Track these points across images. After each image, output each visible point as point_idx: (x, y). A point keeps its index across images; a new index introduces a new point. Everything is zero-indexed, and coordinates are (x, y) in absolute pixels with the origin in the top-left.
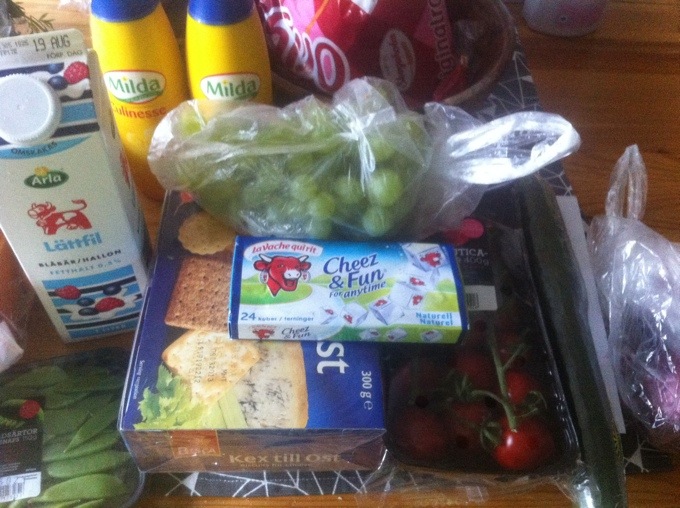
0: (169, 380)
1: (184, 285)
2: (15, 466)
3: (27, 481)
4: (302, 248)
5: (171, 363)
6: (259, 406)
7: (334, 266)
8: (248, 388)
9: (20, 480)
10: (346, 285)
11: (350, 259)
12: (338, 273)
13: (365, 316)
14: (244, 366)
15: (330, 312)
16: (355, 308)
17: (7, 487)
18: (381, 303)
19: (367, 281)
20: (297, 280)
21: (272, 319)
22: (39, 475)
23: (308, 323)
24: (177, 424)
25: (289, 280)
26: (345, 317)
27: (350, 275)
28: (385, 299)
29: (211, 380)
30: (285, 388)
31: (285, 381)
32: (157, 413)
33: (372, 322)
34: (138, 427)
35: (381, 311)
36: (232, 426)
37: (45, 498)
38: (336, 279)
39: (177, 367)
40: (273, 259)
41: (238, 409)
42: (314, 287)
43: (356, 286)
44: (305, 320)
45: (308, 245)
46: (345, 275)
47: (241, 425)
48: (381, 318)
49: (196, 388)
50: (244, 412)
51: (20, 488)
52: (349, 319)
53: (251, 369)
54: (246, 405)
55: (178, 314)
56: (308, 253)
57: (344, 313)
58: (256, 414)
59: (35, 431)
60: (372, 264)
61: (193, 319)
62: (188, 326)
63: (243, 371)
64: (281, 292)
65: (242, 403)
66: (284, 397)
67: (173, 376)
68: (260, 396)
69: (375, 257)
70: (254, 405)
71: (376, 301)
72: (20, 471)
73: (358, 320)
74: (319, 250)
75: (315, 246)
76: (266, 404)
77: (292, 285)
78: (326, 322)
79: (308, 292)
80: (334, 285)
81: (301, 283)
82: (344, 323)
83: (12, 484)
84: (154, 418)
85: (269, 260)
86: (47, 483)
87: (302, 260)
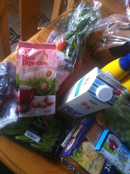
0: (81, 150)
1: (92, 129)
2: (37, 133)
3: (38, 138)
4: (118, 142)
5: (83, 146)
6: (92, 168)
7: (121, 151)
8: (92, 163)
9: (36, 137)
10: (121, 157)
11: (125, 151)
12: (121, 153)
13: (121, 167)
14: (94, 157)
15: (116, 161)
16: (120, 164)
17: (34, 136)
18: (124, 165)
19: (125, 158)
20: (114, 149)
21: (106, 155)
22: (40, 138)
23: (111, 161)
24: (78, 161)
25: (113, 148)
26: (118, 164)
27: (123, 155)
28: (126, 165)
29: (88, 156)
30: (98, 168)
31: (99, 166)
32: (76, 156)
33: (121, 169)
34: (71, 156)
35: (124, 167)
36: (86, 169)
37: (38, 144)
38: (120, 154)
39: (83, 148)
40: (113, 140)
41: (89, 166)
42: (116, 153)
43: (122, 158)
44: (111, 160)
45: (120, 142)
46: (122, 154)
47: (87, 170)
48: (123, 169)
49: (84, 156)
50: (89, 168)
51: (36, 138)
52: (118, 165)
53: (95, 159)
54: (90, 166)
55: (88, 135)
56: (119, 144)
57: (118, 163)
58: (91, 170)
59: (44, 128)
60: (127, 155)
61: (91, 139)
62: (89, 140)
63: (93, 158)
64: (111, 150)
65: (90, 165)
66: (97, 170)
67: (82, 150)
68: (93, 166)
69: (129, 153)
70: (91, 167)
71: (124, 164)
72: (37, 135)
73: (119, 167)
74: (121, 145)
75: (121, 143)
76: (93, 169)
77: (113, 149)
78: (114, 163)
79: (114, 154)
80: (119, 155)
81: (115, 150)
82: (117, 165)
83: (35, 136)
84: (75, 157)
85: (112, 140)
86: (41, 141)
87: (117, 145)
